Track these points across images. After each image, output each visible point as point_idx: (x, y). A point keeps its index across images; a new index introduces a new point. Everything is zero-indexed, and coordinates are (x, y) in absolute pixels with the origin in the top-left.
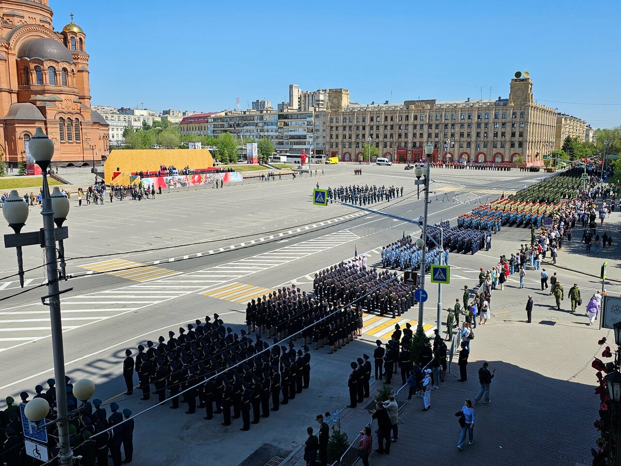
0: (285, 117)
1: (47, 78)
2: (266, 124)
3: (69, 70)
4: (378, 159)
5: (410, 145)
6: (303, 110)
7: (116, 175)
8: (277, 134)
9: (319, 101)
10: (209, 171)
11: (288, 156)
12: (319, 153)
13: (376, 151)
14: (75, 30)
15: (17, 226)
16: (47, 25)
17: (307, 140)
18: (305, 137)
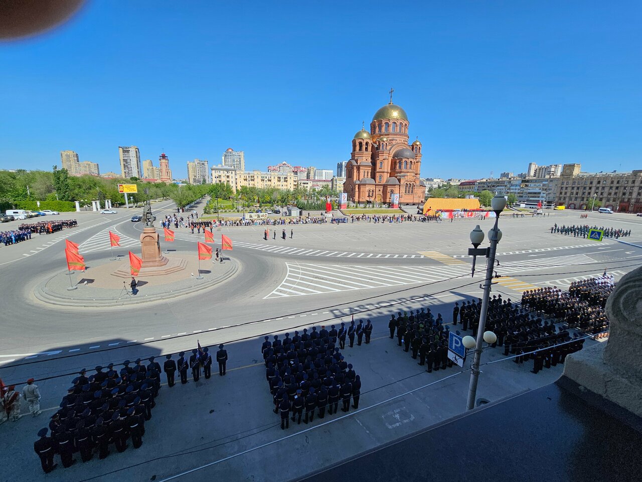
0: (528, 181)
1: (403, 166)
2: (512, 185)
3: (413, 162)
4: (600, 208)
5: (633, 201)
6: (540, 177)
7: (429, 210)
8: (520, 191)
9: (551, 171)
10: (477, 210)
11: (526, 204)
12: (549, 203)
13: (600, 203)
14: (418, 143)
16: (406, 143)
17: (541, 195)
18: (540, 193)
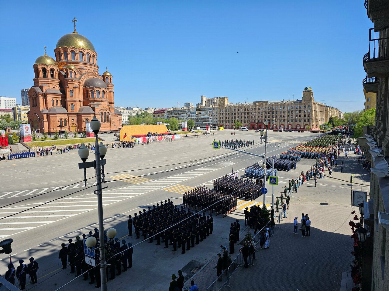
0: (200, 110)
1: (96, 95)
2: (191, 113)
3: (105, 91)
4: (242, 127)
5: (256, 121)
6: (207, 106)
7: (125, 137)
8: (196, 117)
9: (214, 102)
10: (166, 134)
11: (201, 127)
12: (214, 126)
13: (241, 124)
14: (108, 74)
15: (84, 159)
16: (96, 73)
17: (209, 120)
18: (208, 118)
